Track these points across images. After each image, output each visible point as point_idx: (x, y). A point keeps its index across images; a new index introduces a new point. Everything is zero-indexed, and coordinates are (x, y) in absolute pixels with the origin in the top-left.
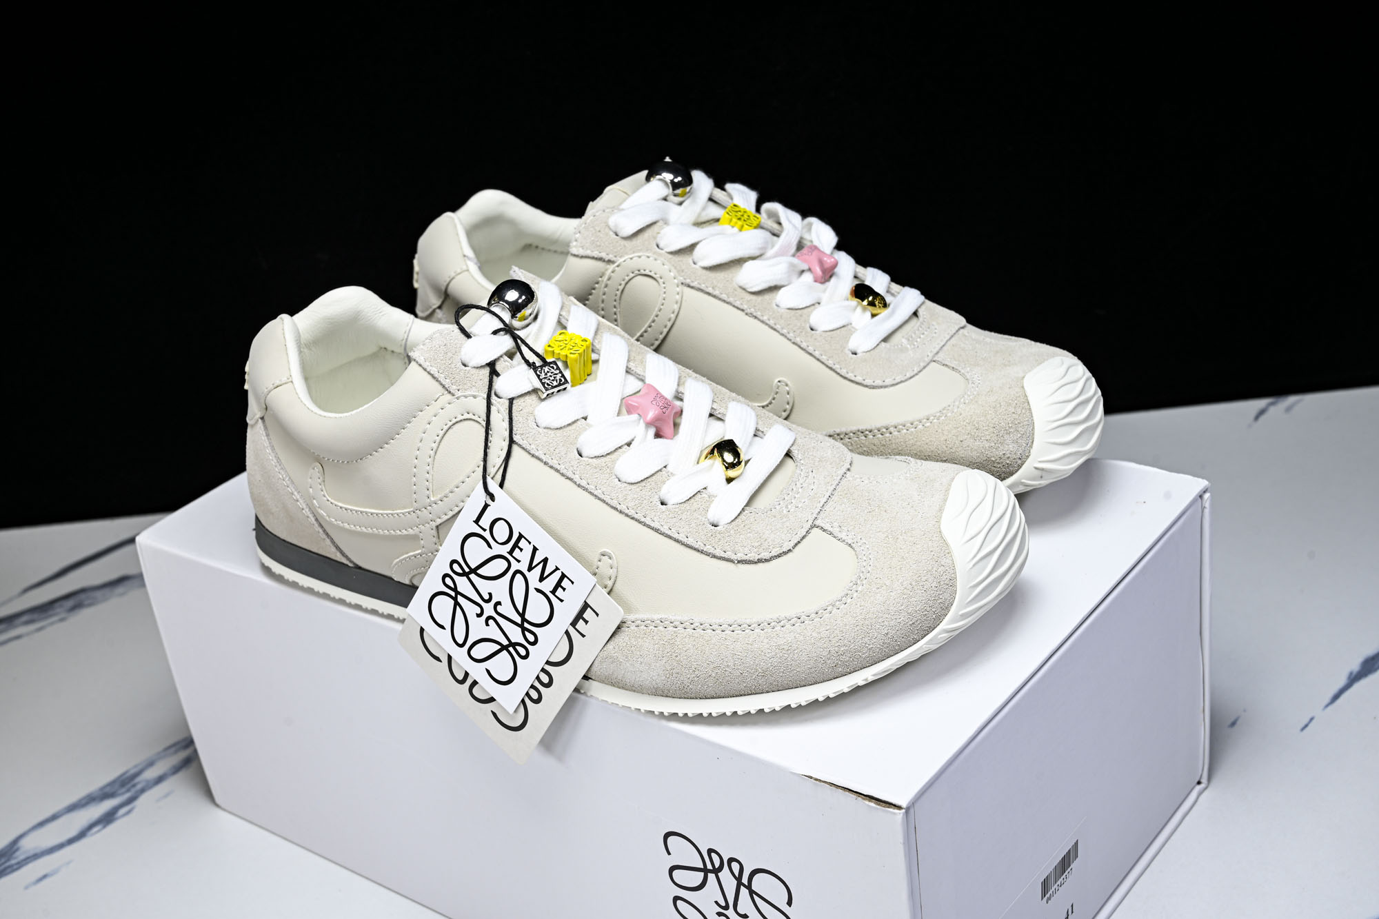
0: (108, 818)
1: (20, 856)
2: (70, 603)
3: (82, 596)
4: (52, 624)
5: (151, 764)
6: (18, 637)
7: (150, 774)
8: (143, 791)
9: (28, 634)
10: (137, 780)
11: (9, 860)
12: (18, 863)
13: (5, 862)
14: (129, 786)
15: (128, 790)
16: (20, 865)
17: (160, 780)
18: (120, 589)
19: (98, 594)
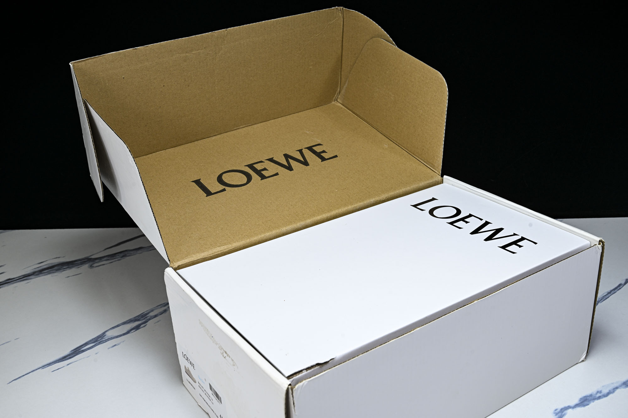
0: (137, 328)
1: (106, 338)
2: (122, 255)
3: (126, 253)
4: (116, 261)
5: (152, 311)
6: (104, 265)
7: (152, 314)
8: (149, 319)
9: (106, 264)
10: (147, 316)
11: (102, 339)
12: (105, 340)
13: (101, 339)
14: (144, 317)
15: (144, 319)
16: (106, 341)
17: (156, 316)
18: (139, 252)
19: (132, 252)
